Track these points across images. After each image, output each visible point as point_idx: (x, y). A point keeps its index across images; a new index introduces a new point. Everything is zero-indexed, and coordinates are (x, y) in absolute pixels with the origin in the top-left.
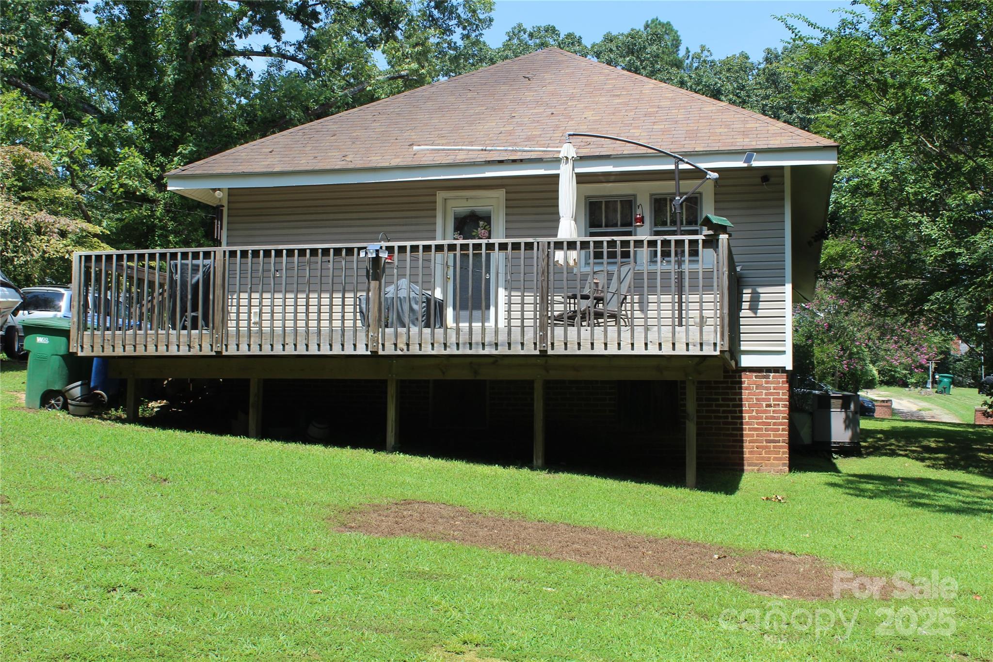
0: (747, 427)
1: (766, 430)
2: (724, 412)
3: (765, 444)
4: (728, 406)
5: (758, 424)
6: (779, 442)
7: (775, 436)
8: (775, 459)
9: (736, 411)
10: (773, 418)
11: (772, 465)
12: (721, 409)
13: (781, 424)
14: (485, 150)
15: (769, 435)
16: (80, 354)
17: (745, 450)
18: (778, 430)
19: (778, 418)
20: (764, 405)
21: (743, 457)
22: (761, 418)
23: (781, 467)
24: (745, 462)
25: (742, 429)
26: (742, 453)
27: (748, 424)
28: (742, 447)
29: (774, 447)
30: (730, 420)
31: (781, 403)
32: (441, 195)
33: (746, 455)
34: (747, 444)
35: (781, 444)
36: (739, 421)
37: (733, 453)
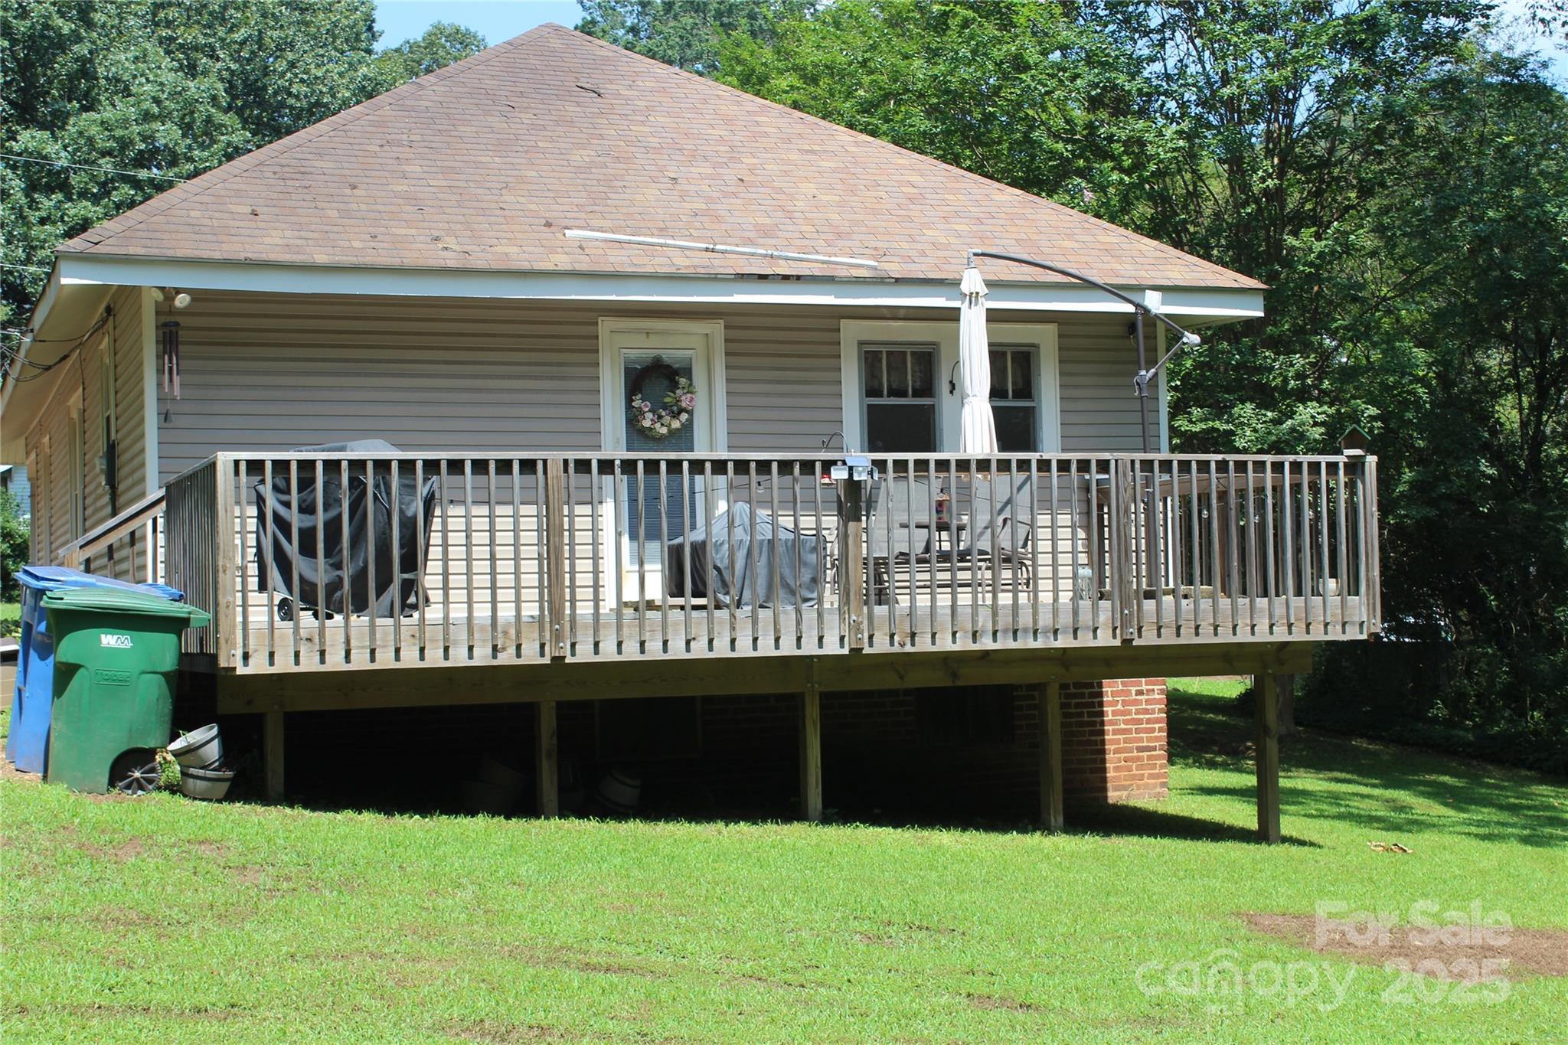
0: (1110, 728)
1: (1137, 731)
2: (1078, 705)
3: (1135, 753)
4: (1082, 695)
5: (1126, 722)
6: (1154, 749)
7: (1149, 740)
8: (1151, 776)
9: (1093, 703)
10: (1146, 712)
11: (1146, 786)
12: (1074, 701)
13: (1157, 721)
14: (713, 251)
15: (1141, 740)
16: (241, 670)
17: (1108, 765)
18: (1152, 730)
19: (1153, 712)
20: (1134, 693)
21: (1106, 778)
22: (1129, 713)
23: (1158, 790)
24: (1109, 785)
25: (1102, 733)
26: (1104, 770)
27: (1112, 723)
28: (1104, 761)
29: (1149, 758)
30: (1086, 719)
31: (1156, 687)
32: (606, 326)
33: (1110, 774)
34: (1112, 755)
35: (1157, 752)
36: (1098, 719)
37: (1092, 771)
